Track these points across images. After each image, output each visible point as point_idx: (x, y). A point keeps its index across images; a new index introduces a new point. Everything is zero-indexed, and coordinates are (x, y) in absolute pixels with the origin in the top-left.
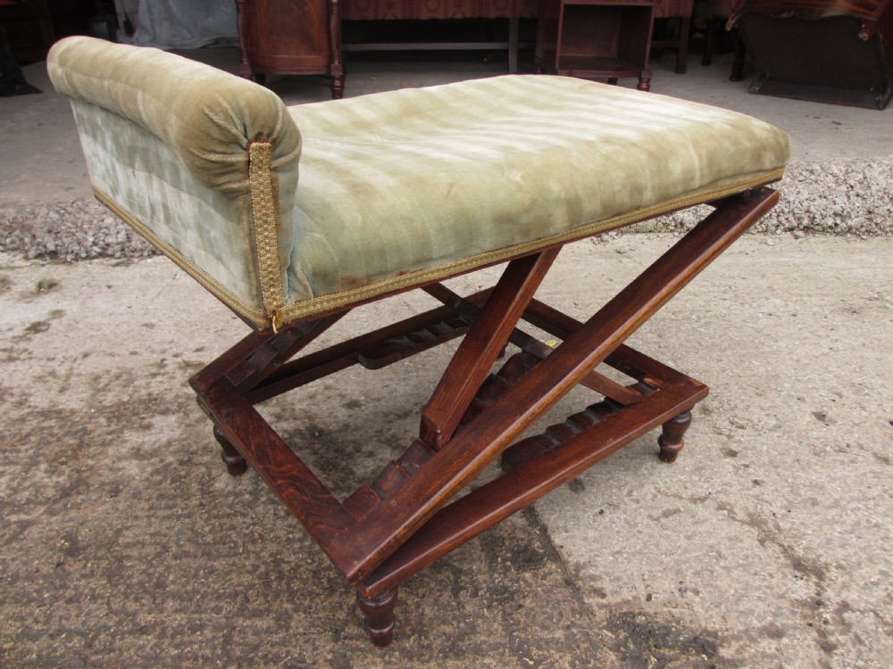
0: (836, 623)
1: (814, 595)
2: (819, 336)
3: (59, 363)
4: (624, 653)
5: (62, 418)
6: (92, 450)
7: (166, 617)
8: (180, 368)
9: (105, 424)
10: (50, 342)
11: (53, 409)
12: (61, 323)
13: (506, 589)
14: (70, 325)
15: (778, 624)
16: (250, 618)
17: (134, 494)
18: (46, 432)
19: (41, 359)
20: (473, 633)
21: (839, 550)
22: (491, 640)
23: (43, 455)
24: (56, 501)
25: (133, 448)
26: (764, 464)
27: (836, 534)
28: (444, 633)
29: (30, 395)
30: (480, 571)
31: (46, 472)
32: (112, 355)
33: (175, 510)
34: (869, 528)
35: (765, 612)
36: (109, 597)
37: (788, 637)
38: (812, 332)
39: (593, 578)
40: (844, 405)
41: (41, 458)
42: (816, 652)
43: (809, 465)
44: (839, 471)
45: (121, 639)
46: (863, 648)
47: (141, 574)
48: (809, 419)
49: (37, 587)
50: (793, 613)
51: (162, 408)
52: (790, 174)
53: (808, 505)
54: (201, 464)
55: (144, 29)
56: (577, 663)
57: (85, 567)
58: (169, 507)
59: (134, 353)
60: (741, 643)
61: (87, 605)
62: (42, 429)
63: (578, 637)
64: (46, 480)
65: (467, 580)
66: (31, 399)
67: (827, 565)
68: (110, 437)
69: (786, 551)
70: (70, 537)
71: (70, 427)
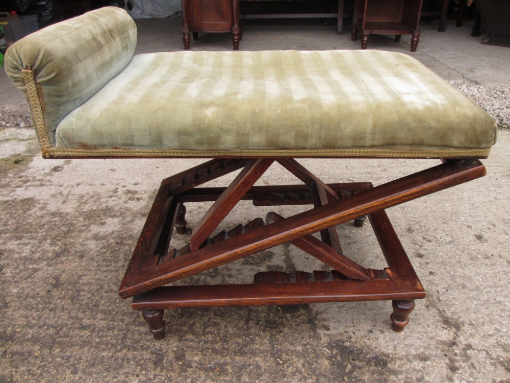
0: (462, 355)
1: (452, 339)
2: (490, 190)
3: (64, 188)
4: (334, 362)
5: (61, 217)
6: (73, 234)
7: (96, 322)
8: (125, 193)
9: (82, 221)
10: (62, 177)
11: (58, 212)
12: (69, 167)
13: (275, 322)
14: (73, 168)
15: (427, 353)
16: (138, 326)
17: (91, 258)
18: (53, 223)
19: (56, 185)
20: (252, 344)
21: (473, 314)
22: (262, 348)
23: (50, 235)
24: (52, 259)
25: (94, 234)
26: (438, 263)
27: (473, 305)
28: (237, 342)
29: (48, 204)
30: (262, 311)
31: (50, 244)
32: (92, 185)
33: (110, 267)
34: (494, 303)
35: (420, 346)
36: (70, 310)
37: (430, 361)
38: (486, 188)
39: (325, 320)
40: (495, 231)
41: (48, 237)
42: (445, 371)
43: (465, 265)
44: (483, 270)
45: (73, 331)
46: (474, 371)
47: (88, 299)
48: (471, 239)
49: (36, 302)
50: (437, 348)
51: (112, 214)
52: (489, 94)
53: (460, 288)
54: (127, 244)
55: (138, 7)
56: (306, 364)
57: (61, 293)
58: (107, 266)
59: (103, 184)
60: (402, 362)
61: (59, 313)
62: (51, 222)
63: (309, 350)
64: (49, 248)
65: (255, 315)
66: (48, 206)
67: (463, 323)
68: (83, 228)
69: (441, 313)
70: (56, 278)
71: (65, 221)
